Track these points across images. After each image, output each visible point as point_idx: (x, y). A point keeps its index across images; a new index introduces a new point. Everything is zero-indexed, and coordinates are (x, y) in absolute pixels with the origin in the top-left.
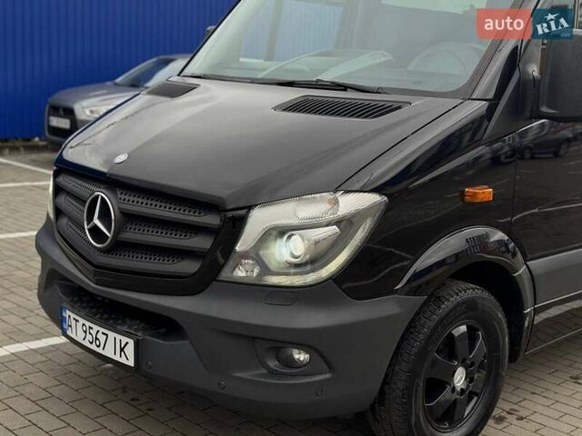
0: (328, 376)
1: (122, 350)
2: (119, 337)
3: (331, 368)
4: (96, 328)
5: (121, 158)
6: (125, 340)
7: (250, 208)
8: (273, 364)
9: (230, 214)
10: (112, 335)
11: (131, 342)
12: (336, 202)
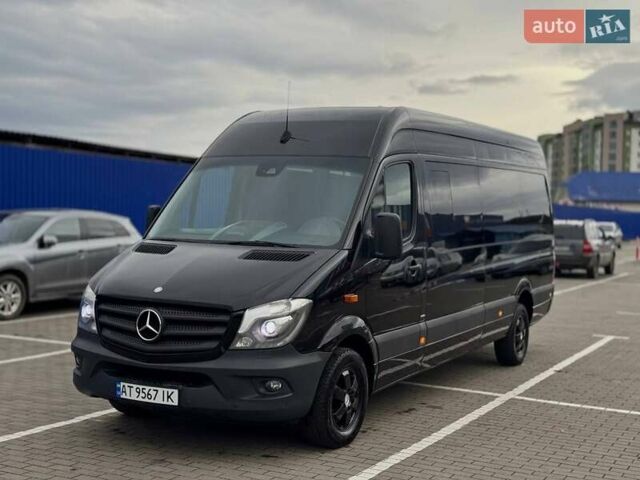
0: (291, 394)
1: (169, 397)
2: (166, 390)
3: (292, 390)
4: (148, 388)
5: (158, 290)
6: (170, 391)
7: (245, 310)
8: (262, 390)
9: (235, 314)
10: (160, 390)
11: (176, 392)
12: (289, 304)
